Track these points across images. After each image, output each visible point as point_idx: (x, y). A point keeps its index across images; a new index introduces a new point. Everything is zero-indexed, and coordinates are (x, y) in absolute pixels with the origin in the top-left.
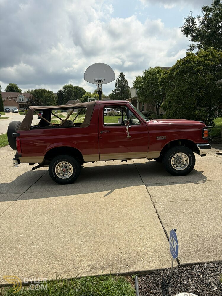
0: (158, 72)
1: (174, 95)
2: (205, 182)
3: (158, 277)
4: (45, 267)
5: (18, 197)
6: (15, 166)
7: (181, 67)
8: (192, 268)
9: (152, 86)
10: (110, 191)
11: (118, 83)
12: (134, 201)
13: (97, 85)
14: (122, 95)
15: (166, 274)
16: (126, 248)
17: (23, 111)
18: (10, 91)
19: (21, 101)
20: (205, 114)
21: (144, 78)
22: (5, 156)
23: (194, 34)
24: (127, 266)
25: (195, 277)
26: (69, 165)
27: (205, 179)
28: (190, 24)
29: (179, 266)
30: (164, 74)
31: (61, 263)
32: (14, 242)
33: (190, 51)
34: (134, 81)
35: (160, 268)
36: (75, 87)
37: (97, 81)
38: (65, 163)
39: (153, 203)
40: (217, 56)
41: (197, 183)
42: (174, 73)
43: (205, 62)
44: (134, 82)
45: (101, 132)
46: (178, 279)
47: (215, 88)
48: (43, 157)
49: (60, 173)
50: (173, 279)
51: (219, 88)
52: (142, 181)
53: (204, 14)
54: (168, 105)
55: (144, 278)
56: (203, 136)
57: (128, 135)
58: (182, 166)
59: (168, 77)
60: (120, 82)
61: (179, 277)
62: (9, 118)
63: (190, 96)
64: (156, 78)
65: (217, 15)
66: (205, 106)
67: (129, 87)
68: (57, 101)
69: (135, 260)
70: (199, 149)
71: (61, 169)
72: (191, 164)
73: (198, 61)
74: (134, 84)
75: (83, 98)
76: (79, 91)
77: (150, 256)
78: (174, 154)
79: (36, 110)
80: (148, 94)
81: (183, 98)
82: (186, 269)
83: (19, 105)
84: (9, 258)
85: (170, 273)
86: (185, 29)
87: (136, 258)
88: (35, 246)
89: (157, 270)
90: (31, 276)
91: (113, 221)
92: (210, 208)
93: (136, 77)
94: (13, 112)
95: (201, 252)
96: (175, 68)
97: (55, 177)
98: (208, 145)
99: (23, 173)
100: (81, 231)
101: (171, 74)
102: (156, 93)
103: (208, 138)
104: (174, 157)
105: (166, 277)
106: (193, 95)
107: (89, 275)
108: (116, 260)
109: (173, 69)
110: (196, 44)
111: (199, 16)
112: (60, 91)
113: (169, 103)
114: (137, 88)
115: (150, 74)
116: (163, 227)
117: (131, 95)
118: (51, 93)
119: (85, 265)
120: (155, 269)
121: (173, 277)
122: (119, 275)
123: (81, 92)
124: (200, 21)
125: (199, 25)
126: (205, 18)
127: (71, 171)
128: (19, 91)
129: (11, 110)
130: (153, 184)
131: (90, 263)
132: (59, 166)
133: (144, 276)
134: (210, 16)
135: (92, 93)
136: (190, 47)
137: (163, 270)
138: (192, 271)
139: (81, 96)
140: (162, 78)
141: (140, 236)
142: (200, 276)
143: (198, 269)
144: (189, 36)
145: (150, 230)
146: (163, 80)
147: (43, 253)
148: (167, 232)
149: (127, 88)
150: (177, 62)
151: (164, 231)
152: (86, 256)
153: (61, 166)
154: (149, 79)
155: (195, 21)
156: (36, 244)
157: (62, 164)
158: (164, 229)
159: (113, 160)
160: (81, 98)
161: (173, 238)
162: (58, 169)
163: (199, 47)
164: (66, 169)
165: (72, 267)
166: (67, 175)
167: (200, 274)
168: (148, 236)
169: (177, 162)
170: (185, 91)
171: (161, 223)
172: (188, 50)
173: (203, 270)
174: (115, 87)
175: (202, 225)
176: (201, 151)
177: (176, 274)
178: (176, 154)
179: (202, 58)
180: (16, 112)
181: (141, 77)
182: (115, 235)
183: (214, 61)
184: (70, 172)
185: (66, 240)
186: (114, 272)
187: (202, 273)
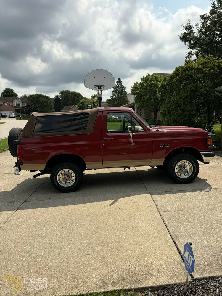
0: (156, 78)
1: (174, 101)
2: (210, 190)
3: (172, 293)
4: (52, 282)
5: (19, 206)
6: (15, 174)
7: (180, 74)
8: (206, 282)
9: (149, 92)
10: (115, 200)
11: (116, 89)
12: (140, 211)
13: (97, 91)
14: (119, 101)
15: (180, 289)
16: (136, 261)
17: (19, 116)
18: (6, 96)
19: (18, 106)
20: (205, 121)
21: (142, 84)
22: (3, 162)
23: (192, 42)
24: (139, 281)
25: (210, 292)
26: (72, 173)
27: (210, 188)
28: (188, 31)
29: (193, 280)
30: (164, 81)
31: (68, 277)
32: (18, 255)
33: (187, 58)
34: (132, 87)
35: (173, 283)
36: (71, 92)
37: (98, 87)
38: (67, 171)
39: (159, 213)
40: (216, 64)
41: (202, 191)
42: (174, 80)
43: (204, 69)
44: (132, 89)
45: (105, 139)
46: (193, 294)
47: (214, 95)
48: (45, 164)
49: (62, 181)
50: (187, 294)
51: (218, 95)
52: (146, 189)
53: (202, 22)
54: (168, 111)
55: (157, 294)
56: (207, 144)
57: (132, 142)
58: (186, 174)
59: (167, 84)
60: (117, 88)
61: (194, 292)
62: (5, 123)
63: (190, 103)
64: (153, 84)
65: (214, 23)
66: (204, 112)
67: (127, 93)
68: (54, 106)
69: (146, 274)
70: (203, 156)
71: (63, 177)
72: (195, 172)
73: (197, 68)
74: (131, 90)
75: (80, 103)
76: (76, 96)
77: (162, 270)
78: (178, 162)
79: (38, 116)
80: (146, 100)
81: (183, 105)
82: (200, 283)
83: (16, 109)
84: (14, 272)
85: (184, 288)
86: (183, 36)
87: (148, 272)
88: (40, 259)
89: (170, 285)
90: (38, 292)
91: (120, 231)
92: (218, 218)
93: (134, 83)
94: (9, 117)
95: (214, 265)
96: (174, 75)
97: (57, 185)
98: (212, 152)
99: (23, 181)
100: (87, 242)
101: (171, 80)
102: (154, 99)
103: (212, 146)
104: (178, 165)
105: (181, 293)
106: (193, 102)
107: (100, 291)
108: (126, 274)
109: (172, 76)
110: (194, 51)
111: (197, 25)
112: (57, 96)
113: (169, 109)
114: (135, 94)
115: (148, 80)
116: (172, 238)
117: (128, 100)
118: (48, 98)
119: (95, 280)
120: (168, 284)
121: (187, 292)
122: (132, 290)
123: (78, 97)
124: (198, 28)
125: (197, 33)
126: (203, 26)
127: (73, 178)
128: (16, 96)
129: (7, 115)
130: (157, 193)
131: (100, 278)
132: (61, 174)
133: (157, 291)
134: (208, 24)
135: (89, 98)
136: (188, 54)
137: (176, 285)
138: (207, 286)
139: (78, 101)
140: (161, 85)
141: (149, 248)
142: (215, 291)
143: (213, 283)
144: (187, 43)
145: (159, 241)
146: (163, 87)
147: (49, 267)
148: (177, 244)
149: (124, 94)
150: (176, 69)
151: (173, 243)
152: (95, 270)
153: (63, 173)
154: (147, 85)
155: (193, 29)
156: (41, 257)
157: (64, 171)
158: (173, 240)
159: (116, 167)
160: (78, 104)
161: (188, 252)
162: (60, 177)
163: (197, 54)
164: (68, 176)
165: (80, 282)
166: (69, 183)
167: (215, 289)
168: (158, 248)
169: (181, 170)
170: (185, 98)
171: (170, 234)
172: (186, 57)
173: (218, 284)
174: (113, 92)
175: (212, 236)
176: (205, 159)
177: (191, 289)
178: (180, 162)
179: (201, 66)
180: (12, 117)
181: (139, 83)
182: (123, 247)
183: (213, 69)
184: (72, 180)
185: (73, 252)
186: (126, 287)
187: (218, 288)
